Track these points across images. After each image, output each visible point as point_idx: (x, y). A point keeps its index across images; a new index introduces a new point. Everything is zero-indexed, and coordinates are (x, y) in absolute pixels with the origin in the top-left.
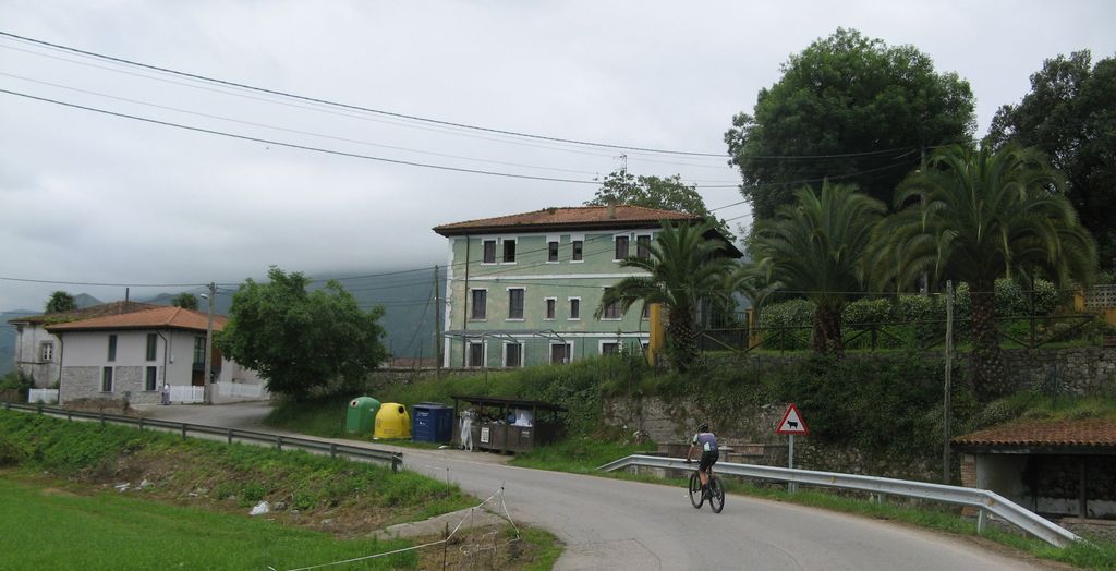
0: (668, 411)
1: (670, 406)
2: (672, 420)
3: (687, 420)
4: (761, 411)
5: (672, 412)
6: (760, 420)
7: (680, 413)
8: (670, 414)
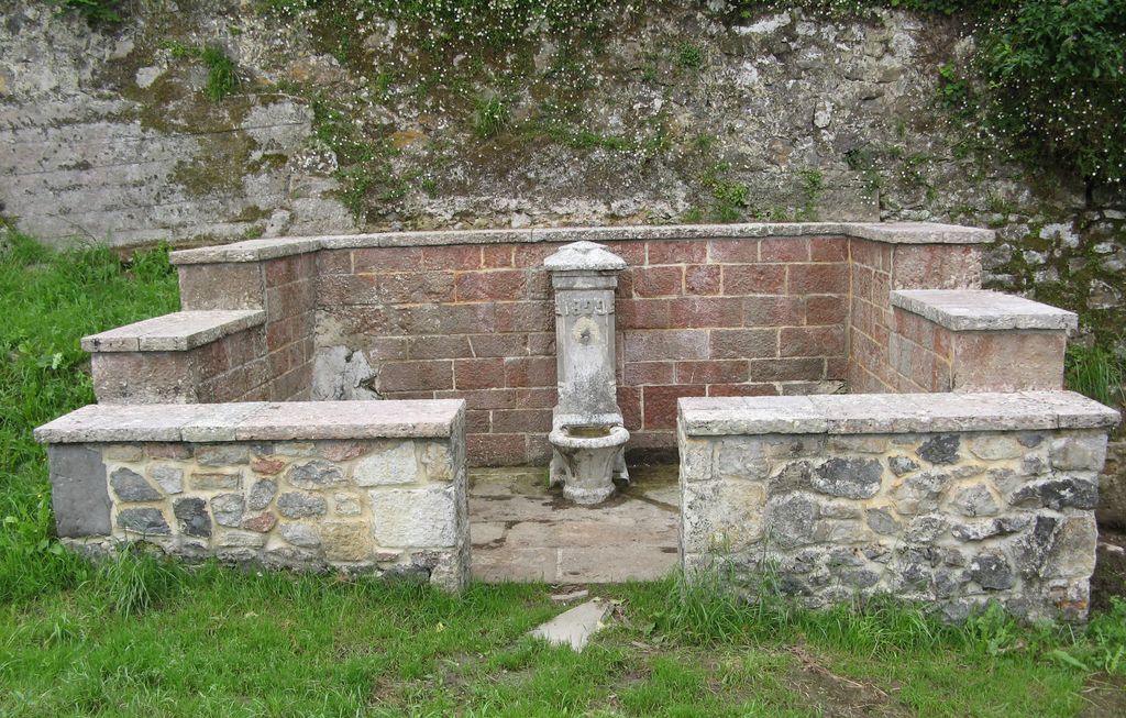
0: (119, 75)
1: (125, 46)
2: (153, 120)
3: (258, 114)
4: (737, 50)
5: (146, 77)
6: (739, 100)
7: (197, 80)
8: (129, 88)
